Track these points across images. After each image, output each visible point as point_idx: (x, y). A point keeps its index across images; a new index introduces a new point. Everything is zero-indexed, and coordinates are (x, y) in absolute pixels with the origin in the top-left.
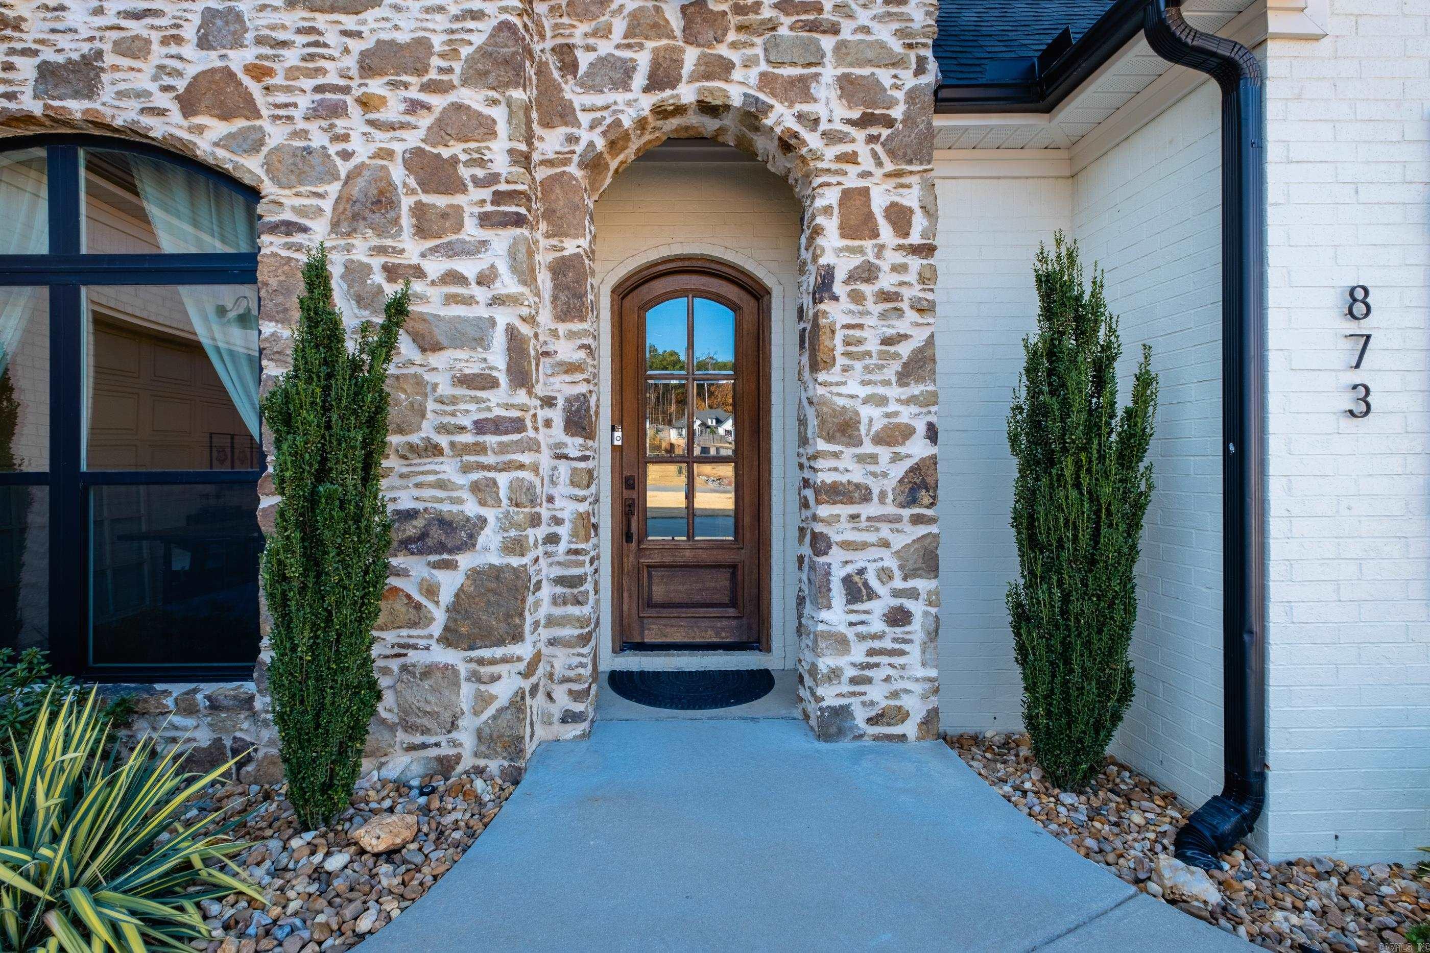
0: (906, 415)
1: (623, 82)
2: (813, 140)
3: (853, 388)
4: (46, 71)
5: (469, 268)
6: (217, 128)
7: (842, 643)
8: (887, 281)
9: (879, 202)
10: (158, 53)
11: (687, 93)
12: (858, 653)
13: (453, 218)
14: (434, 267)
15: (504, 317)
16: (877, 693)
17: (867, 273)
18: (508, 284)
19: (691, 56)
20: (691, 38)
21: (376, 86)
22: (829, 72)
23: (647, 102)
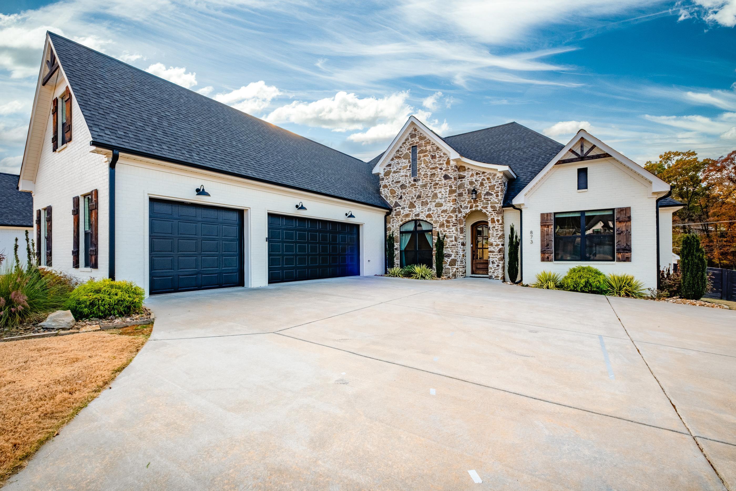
0: (499, 243)
1: (467, 208)
2: (488, 213)
3: (493, 240)
4: (415, 215)
5: (451, 230)
6: (429, 219)
7: (491, 268)
8: (496, 228)
9: (495, 219)
10: (424, 213)
11: (474, 209)
12: (493, 269)
13: (449, 226)
14: (448, 231)
15: (454, 235)
16: (496, 274)
17: (494, 227)
18: (455, 232)
19: (474, 205)
20: (474, 203)
21: (443, 214)
22: (489, 205)
23: (469, 210)
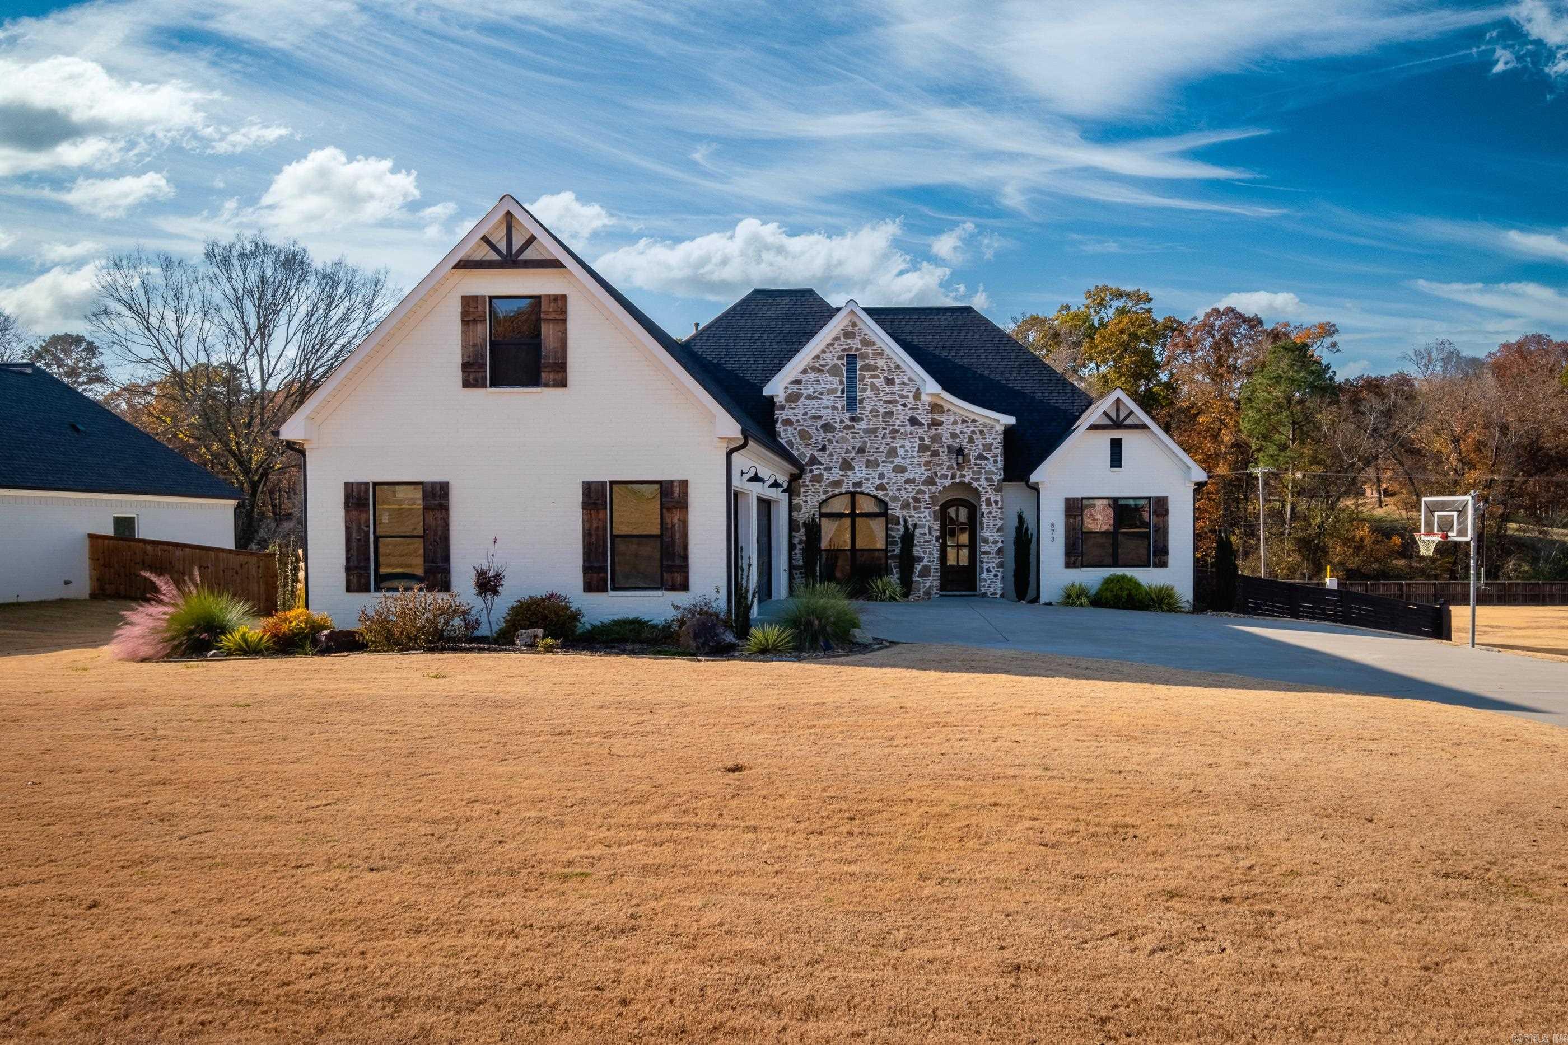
0: (997, 538)
1: (946, 478)
2: (980, 489)
3: (988, 534)
4: (854, 484)
5: (922, 515)
6: (881, 493)
7: (985, 580)
8: (994, 514)
9: (992, 500)
10: (872, 481)
11: (957, 480)
12: (988, 582)
13: (920, 507)
14: (916, 516)
16: (992, 590)
17: (990, 513)
18: (928, 518)
19: (958, 473)
20: (958, 470)
21: (907, 486)
22: (983, 476)
23: (950, 482)
